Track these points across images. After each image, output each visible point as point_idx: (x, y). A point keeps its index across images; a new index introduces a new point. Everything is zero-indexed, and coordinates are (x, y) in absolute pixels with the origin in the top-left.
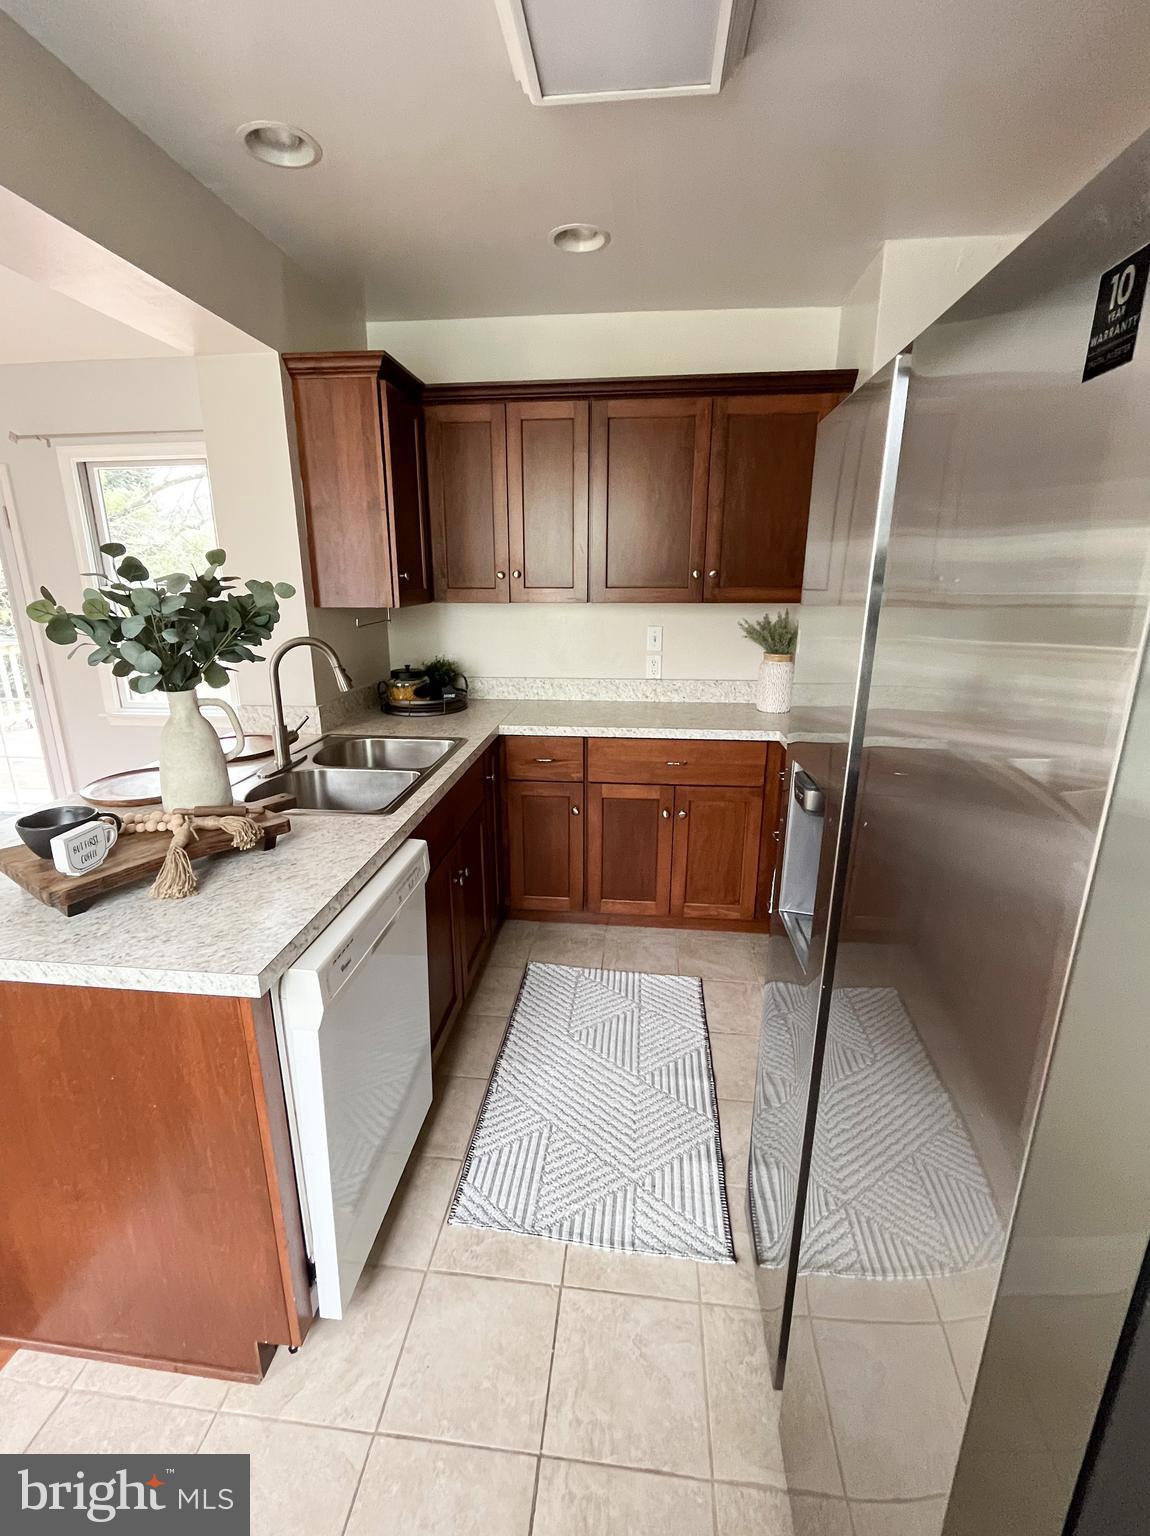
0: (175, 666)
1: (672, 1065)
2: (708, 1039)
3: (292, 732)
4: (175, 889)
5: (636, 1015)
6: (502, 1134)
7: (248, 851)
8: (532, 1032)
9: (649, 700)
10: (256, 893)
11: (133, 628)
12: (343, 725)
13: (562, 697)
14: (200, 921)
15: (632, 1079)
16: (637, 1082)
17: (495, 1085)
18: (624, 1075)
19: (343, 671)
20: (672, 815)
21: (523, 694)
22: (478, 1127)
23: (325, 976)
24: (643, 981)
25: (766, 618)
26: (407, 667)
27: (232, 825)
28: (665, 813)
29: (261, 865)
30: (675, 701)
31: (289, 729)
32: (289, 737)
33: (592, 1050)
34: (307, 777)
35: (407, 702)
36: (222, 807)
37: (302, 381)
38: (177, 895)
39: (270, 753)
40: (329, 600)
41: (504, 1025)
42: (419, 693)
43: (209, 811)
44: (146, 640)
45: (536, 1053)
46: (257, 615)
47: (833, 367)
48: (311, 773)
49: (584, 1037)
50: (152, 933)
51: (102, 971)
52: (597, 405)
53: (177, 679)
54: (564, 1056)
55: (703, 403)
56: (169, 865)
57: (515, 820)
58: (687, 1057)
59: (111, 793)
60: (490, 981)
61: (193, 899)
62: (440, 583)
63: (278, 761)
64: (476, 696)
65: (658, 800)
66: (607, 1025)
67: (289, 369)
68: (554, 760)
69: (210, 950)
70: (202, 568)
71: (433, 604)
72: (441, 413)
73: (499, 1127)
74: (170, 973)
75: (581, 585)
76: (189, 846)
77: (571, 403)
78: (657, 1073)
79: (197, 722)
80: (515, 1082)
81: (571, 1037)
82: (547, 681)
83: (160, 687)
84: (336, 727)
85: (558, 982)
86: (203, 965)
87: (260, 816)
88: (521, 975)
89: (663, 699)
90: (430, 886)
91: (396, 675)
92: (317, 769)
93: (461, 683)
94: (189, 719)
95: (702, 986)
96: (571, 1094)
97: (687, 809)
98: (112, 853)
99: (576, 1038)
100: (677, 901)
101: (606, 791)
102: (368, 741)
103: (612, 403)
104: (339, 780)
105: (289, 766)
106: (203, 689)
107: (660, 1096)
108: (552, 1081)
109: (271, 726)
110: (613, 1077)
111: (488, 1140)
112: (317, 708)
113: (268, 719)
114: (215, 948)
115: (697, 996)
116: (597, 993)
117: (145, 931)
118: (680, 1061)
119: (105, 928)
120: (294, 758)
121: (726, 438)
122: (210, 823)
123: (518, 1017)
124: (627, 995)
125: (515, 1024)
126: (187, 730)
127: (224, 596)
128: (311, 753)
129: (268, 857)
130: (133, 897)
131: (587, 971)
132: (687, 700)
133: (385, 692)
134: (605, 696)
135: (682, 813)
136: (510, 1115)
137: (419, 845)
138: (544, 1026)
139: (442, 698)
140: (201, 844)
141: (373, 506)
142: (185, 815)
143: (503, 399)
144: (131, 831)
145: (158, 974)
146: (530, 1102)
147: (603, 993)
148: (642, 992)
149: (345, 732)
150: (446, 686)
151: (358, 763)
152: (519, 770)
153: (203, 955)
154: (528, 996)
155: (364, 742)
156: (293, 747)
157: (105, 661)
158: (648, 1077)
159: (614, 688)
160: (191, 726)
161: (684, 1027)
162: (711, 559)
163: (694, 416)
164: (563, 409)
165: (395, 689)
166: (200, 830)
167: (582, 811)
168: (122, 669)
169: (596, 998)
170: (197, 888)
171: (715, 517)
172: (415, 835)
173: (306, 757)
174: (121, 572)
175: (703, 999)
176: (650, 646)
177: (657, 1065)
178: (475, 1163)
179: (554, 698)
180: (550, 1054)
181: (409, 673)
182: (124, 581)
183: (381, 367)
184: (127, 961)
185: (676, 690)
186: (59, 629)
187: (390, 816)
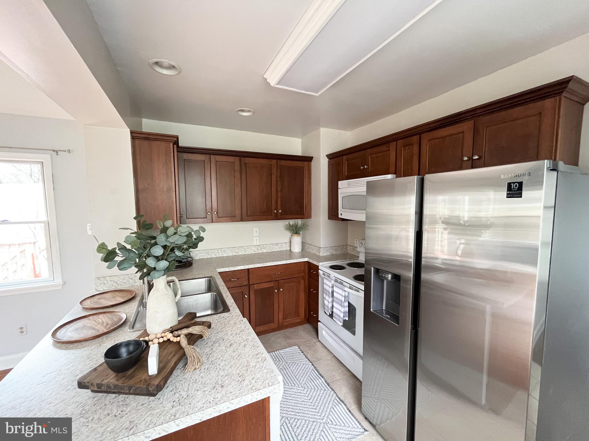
1: (309, 378)
2: (313, 365)
4: (195, 365)
5: (287, 366)
9: (256, 252)
14: (222, 373)
15: (301, 388)
16: (303, 389)
18: (297, 388)
20: (279, 290)
24: (280, 353)
25: (289, 223)
28: (276, 290)
30: (264, 252)
38: (197, 367)
50: (210, 386)
52: (243, 159)
55: (274, 161)
58: (311, 373)
67: (132, 136)
68: (238, 279)
69: (246, 382)
75: (238, 216)
77: (234, 157)
78: (306, 383)
89: (260, 252)
95: (299, 348)
96: (286, 403)
97: (283, 287)
100: (281, 321)
101: (256, 287)
103: (247, 159)
107: (313, 390)
110: (295, 390)
115: (301, 352)
118: (310, 376)
121: (281, 172)
124: (279, 360)
132: (268, 251)
143: (209, 154)
148: (283, 357)
158: (305, 385)
159: (244, 250)
161: (304, 364)
163: (271, 165)
164: (231, 159)
167: (248, 295)
171: (279, 194)
175: (302, 352)
176: (255, 234)
177: (305, 380)
179: (222, 256)
183: (176, 141)
184: (219, 401)
185: (264, 248)
186: (111, 255)
187: (232, 312)
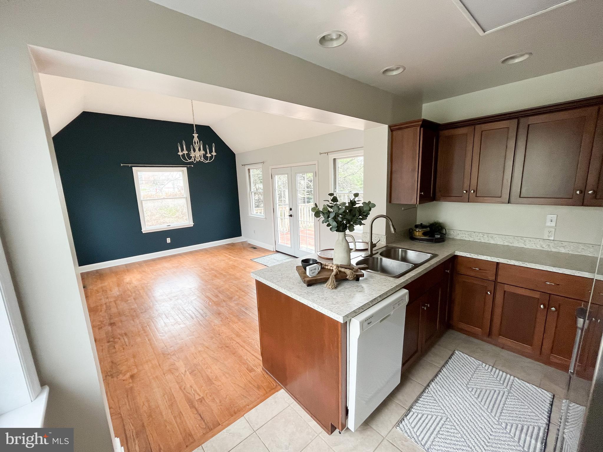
0: (341, 225)
1: (520, 425)
2: (548, 424)
3: (375, 244)
4: (330, 287)
5: (506, 394)
6: (425, 409)
7: (351, 280)
8: (449, 378)
9: (545, 249)
10: (350, 293)
11: (332, 215)
12: (394, 242)
13: (492, 242)
14: (334, 297)
15: (494, 420)
16: (496, 422)
17: (427, 390)
18: (490, 416)
19: (393, 226)
20: (547, 307)
21: (472, 239)
22: (416, 401)
23: (362, 324)
24: (515, 381)
26: (421, 224)
27: (348, 272)
29: (353, 285)
30: (563, 251)
31: (373, 243)
32: (373, 245)
33: (477, 399)
34: (376, 260)
35: (419, 237)
36: (347, 266)
37: (394, 133)
38: (331, 288)
39: (366, 250)
40: (394, 201)
41: (438, 370)
42: (424, 234)
43: (343, 266)
44: (335, 219)
45: (448, 386)
46: (364, 212)
48: (377, 258)
49: (474, 391)
50: (323, 297)
51: (310, 303)
53: (341, 229)
54: (462, 394)
56: (330, 280)
57: (458, 290)
58: (531, 427)
59: (324, 254)
60: (436, 349)
61: (334, 290)
62: (438, 194)
63: (369, 252)
64: (451, 237)
65: (538, 299)
66: (488, 392)
67: (390, 129)
69: (334, 306)
70: (352, 198)
71: (434, 202)
72: (446, 133)
73: (425, 406)
75: (505, 196)
76: (336, 275)
77: (507, 121)
78: (509, 424)
79: (344, 241)
80: (436, 393)
81: (468, 388)
83: (337, 231)
84: (391, 243)
85: (468, 364)
86: (331, 309)
87: (357, 271)
88: (451, 353)
89: (554, 250)
91: (417, 226)
92: (379, 257)
93: (444, 231)
94: (342, 240)
96: (460, 410)
98: (319, 273)
99: (470, 390)
101: (507, 288)
102: (400, 250)
103: (531, 118)
104: (387, 262)
105: (372, 255)
106: (347, 231)
108: (453, 401)
109: (369, 240)
110: (484, 414)
111: (419, 408)
112: (385, 236)
114: (335, 306)
115: (549, 402)
116: (487, 376)
117: (321, 295)
118: (526, 426)
119: (314, 292)
120: (374, 252)
122: (343, 270)
123: (444, 369)
124: (503, 383)
125: (442, 371)
127: (357, 206)
128: (380, 251)
129: (355, 283)
130: (321, 286)
131: (484, 365)
133: (411, 232)
134: (517, 244)
135: (553, 309)
136: (430, 404)
137: (405, 291)
138: (456, 378)
139: (435, 237)
140: (339, 276)
141: (413, 170)
142: (338, 267)
143: (474, 124)
144: (325, 268)
145: (321, 308)
146: (440, 404)
147: (490, 377)
149: (394, 245)
150: (436, 232)
151: (395, 258)
152: (462, 270)
153: (332, 307)
154: (451, 363)
155: (399, 250)
156: (374, 249)
157: (326, 222)
158: (504, 424)
159: (523, 241)
160: (342, 242)
161: (534, 412)
162: (591, 184)
163: (585, 117)
165: (415, 232)
166: (340, 271)
167: (492, 293)
168: (328, 225)
169: (486, 378)
170: (336, 288)
172: (405, 287)
173: (378, 253)
174: (332, 200)
176: (549, 224)
177: (511, 421)
178: (411, 413)
180: (455, 390)
181: (422, 226)
183: (421, 124)
184: (316, 302)
185: (563, 247)
186: (317, 214)
187: (398, 279)
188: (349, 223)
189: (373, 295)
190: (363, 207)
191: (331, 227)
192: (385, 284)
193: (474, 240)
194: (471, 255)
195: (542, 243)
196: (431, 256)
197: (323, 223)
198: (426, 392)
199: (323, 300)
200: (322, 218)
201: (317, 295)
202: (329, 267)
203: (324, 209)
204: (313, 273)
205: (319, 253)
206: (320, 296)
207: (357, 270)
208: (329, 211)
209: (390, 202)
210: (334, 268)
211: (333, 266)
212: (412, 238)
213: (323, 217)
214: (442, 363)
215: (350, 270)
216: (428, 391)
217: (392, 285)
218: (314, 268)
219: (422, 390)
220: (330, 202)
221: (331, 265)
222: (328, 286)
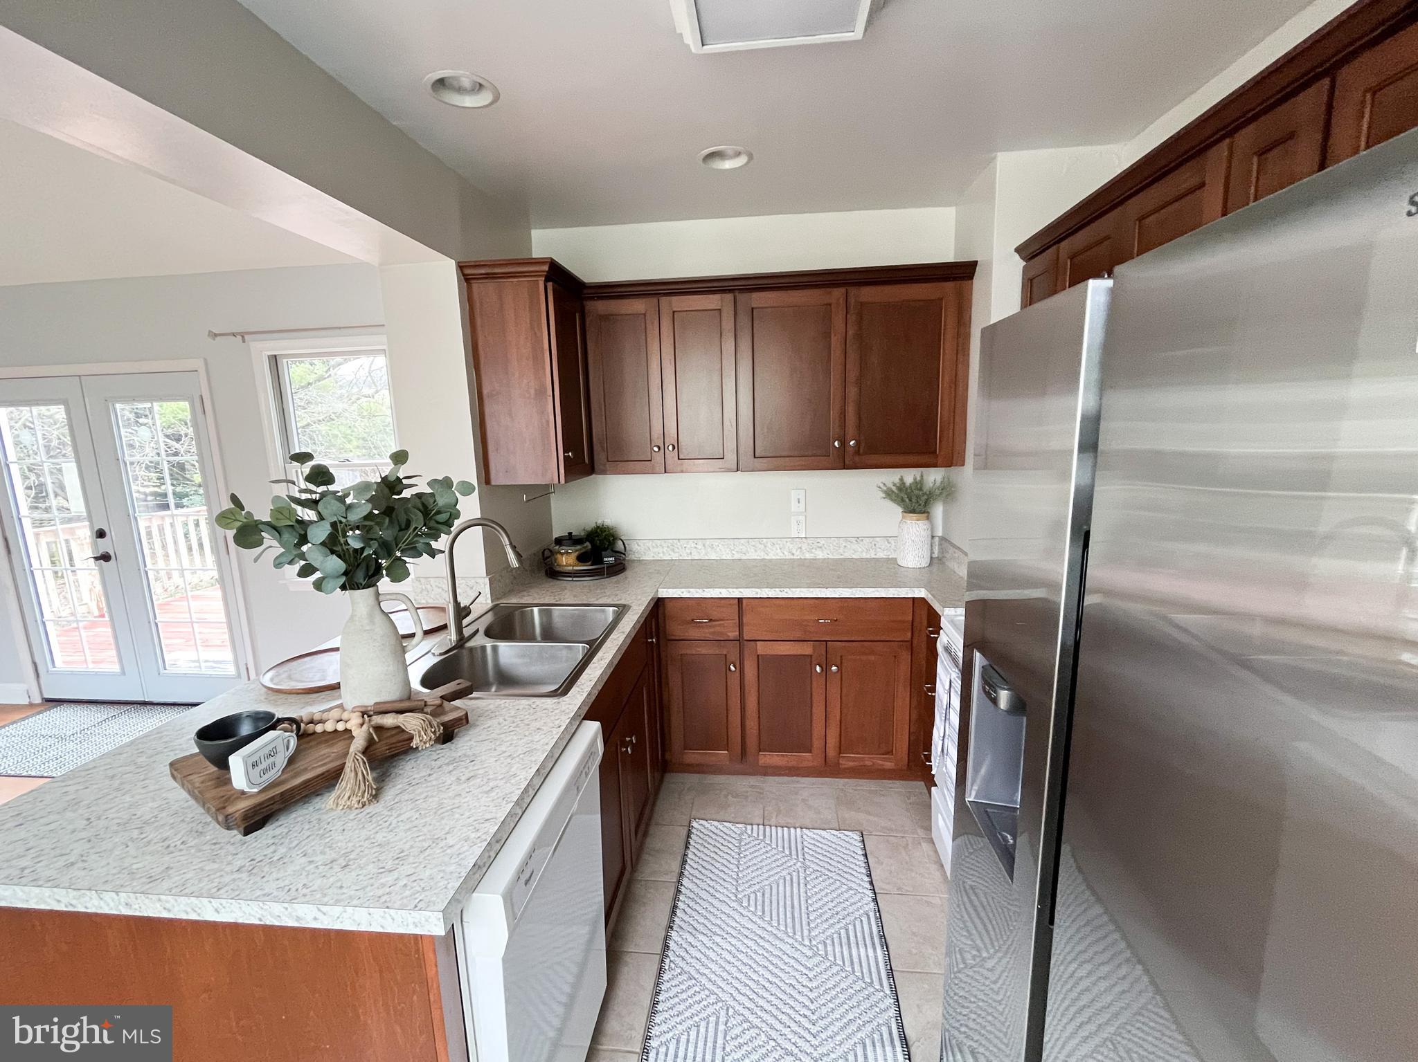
0: (358, 565)
1: (843, 932)
2: (875, 900)
3: (465, 606)
4: (355, 799)
5: (802, 875)
6: (678, 1021)
7: (427, 750)
8: (701, 898)
9: (795, 557)
10: (437, 799)
11: (320, 533)
12: (511, 594)
13: (713, 557)
14: (380, 837)
15: (805, 950)
16: (810, 953)
17: (667, 961)
18: (796, 945)
19: (514, 548)
20: (826, 669)
21: (677, 555)
22: (653, 1011)
23: (509, 898)
24: (805, 836)
25: (901, 479)
26: (570, 534)
27: (411, 722)
28: (818, 669)
29: (439, 763)
30: (820, 557)
31: (462, 605)
32: (462, 612)
33: (761, 918)
34: (479, 651)
35: (571, 568)
36: (401, 701)
37: (476, 286)
38: (356, 806)
39: (444, 627)
40: (498, 479)
41: (672, 890)
42: (581, 559)
43: (389, 707)
44: (332, 544)
45: (706, 922)
46: (439, 512)
47: (950, 259)
48: (483, 648)
49: (752, 903)
50: (331, 855)
51: (277, 908)
52: (742, 297)
53: (360, 577)
54: (734, 924)
55: (838, 293)
56: (348, 772)
57: (674, 678)
58: (858, 923)
60: (654, 842)
61: (372, 809)
62: (600, 457)
63: (451, 636)
64: (633, 557)
65: (811, 656)
66: (774, 887)
67: (464, 275)
68: (711, 620)
69: (389, 878)
70: (387, 468)
71: (594, 476)
72: (601, 307)
73: (675, 1012)
74: (349, 910)
75: (731, 457)
76: (368, 750)
77: (717, 297)
78: (829, 942)
79: (378, 619)
80: (687, 957)
81: (740, 902)
82: (700, 542)
83: (343, 588)
84: (505, 595)
85: (722, 841)
86: (383, 899)
87: (438, 711)
88: (684, 832)
89: (808, 556)
90: (603, 768)
91: (559, 541)
92: (489, 644)
93: (620, 545)
94: (371, 616)
95: (863, 841)
96: (745, 969)
97: (839, 663)
98: (291, 761)
99: (745, 904)
100: (832, 753)
101: (761, 648)
103: (755, 295)
104: (509, 653)
105: (462, 640)
106: (385, 584)
107: (835, 969)
108: (725, 954)
109: (445, 599)
110: (786, 948)
111: (664, 1028)
112: (487, 580)
113: (440, 590)
114: (396, 874)
115: (860, 852)
116: (761, 852)
117: (323, 853)
118: (851, 927)
119: (282, 850)
120: (467, 633)
121: (859, 322)
122: (389, 720)
123: (685, 882)
124: (791, 854)
125: (683, 889)
126: (368, 628)
127: (406, 494)
128: (482, 625)
129: (448, 751)
130: (311, 809)
131: (749, 827)
132: (830, 557)
133: (549, 559)
134: (754, 554)
135: (834, 668)
136: (684, 997)
137: (593, 727)
138: (712, 891)
139: (602, 562)
140: (382, 749)
141: (540, 393)
142: (365, 713)
143: (657, 294)
144: (310, 732)
145: (337, 910)
146: (704, 981)
147: (767, 852)
148: (805, 849)
149: (514, 600)
150: (606, 550)
151: (527, 636)
152: (675, 629)
153: (383, 885)
154: (693, 857)
155: (532, 611)
156: (465, 622)
157: (291, 563)
158: (821, 947)
159: (763, 546)
160: (372, 622)
161: (851, 889)
162: (851, 429)
163: (830, 305)
164: (712, 301)
165: (559, 556)
166: (379, 729)
167: (738, 666)
168: (306, 571)
169: (761, 858)
170: (375, 797)
171: (852, 391)
172: (589, 716)
173: (477, 631)
174: (309, 479)
175: (865, 855)
176: (794, 507)
177: (828, 933)
178: (652, 1056)
179: (707, 558)
180: (719, 922)
181: (570, 540)
182: (312, 487)
183: (547, 272)
184: (304, 895)
185: (821, 547)
186: (248, 534)
187: (564, 698)
188: (389, 553)
189: (515, 775)
190: (432, 495)
191: (318, 575)
192: (537, 724)
193: (681, 558)
194: (689, 592)
195: (791, 546)
196: (614, 611)
197: (278, 564)
198: (667, 968)
199: (337, 868)
200: (272, 546)
201: (304, 860)
202: (329, 727)
203: (277, 512)
204: (266, 770)
205: (267, 680)
206: (319, 859)
207: (441, 706)
208: (301, 522)
209: (488, 481)
210: (354, 723)
211: (345, 716)
212: (554, 573)
213: (275, 543)
214: (675, 866)
215: (420, 716)
216: (671, 961)
217: (557, 722)
218: (266, 751)
219: (655, 968)
220: (303, 485)
221: (335, 714)
222: (342, 802)
